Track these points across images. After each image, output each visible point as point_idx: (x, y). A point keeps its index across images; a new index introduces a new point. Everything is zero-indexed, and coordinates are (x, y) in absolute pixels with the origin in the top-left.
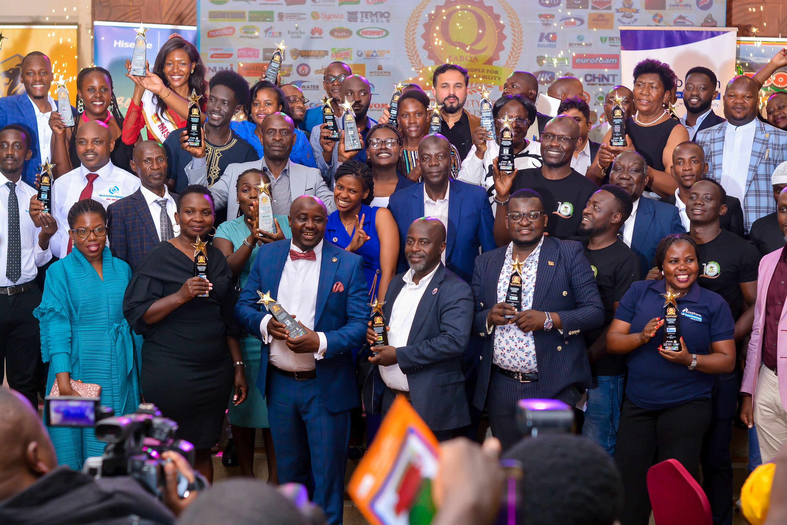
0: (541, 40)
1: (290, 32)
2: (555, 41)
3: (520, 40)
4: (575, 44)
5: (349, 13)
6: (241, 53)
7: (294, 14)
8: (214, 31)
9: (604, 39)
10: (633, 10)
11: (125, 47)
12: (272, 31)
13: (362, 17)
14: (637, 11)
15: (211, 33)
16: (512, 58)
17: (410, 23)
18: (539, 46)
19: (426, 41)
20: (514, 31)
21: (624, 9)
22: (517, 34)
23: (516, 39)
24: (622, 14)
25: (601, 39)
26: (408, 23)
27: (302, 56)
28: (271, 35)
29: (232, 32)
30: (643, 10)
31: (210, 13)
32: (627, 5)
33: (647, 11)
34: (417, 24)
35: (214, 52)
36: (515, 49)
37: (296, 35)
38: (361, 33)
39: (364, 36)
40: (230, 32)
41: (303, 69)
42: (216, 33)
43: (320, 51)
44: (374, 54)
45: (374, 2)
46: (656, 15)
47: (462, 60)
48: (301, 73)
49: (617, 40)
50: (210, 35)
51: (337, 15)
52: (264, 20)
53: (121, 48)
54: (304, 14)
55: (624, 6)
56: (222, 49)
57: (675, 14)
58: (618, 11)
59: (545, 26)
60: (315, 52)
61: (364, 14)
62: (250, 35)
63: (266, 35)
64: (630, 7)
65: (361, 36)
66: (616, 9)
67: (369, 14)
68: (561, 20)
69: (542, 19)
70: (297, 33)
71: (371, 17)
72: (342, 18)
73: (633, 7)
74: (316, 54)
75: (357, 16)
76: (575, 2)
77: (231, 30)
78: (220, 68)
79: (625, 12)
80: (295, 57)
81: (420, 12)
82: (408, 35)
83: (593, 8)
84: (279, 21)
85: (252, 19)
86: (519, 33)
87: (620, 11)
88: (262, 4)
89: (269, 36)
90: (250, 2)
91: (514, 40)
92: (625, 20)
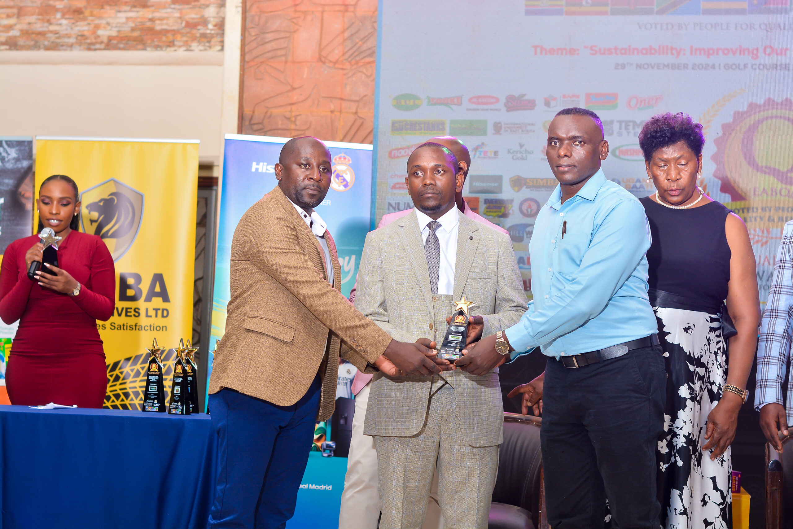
1: (511, 151)
7: (517, 124)
8: (397, 151)
11: (268, 172)
12: (484, 149)
13: (620, 128)
15: (393, 153)
19: (718, 164)
27: (527, 187)
28: (482, 155)
31: (394, 123)
35: (395, 182)
37: (519, 155)
38: (617, 152)
39: (622, 156)
41: (530, 206)
42: (399, 154)
44: (638, 185)
45: (638, 105)
47: (774, 194)
48: (525, 212)
50: (393, 156)
52: (472, 134)
53: (262, 173)
54: (533, 124)
60: (547, 181)
61: (623, 124)
63: (475, 155)
65: (618, 157)
67: (631, 124)
70: (521, 152)
71: (634, 128)
74: (549, 184)
75: (612, 127)
78: (405, 203)
80: (516, 188)
81: (709, 121)
84: (494, 134)
85: (453, 133)
88: (470, 110)
89: (478, 157)
90: (453, 106)
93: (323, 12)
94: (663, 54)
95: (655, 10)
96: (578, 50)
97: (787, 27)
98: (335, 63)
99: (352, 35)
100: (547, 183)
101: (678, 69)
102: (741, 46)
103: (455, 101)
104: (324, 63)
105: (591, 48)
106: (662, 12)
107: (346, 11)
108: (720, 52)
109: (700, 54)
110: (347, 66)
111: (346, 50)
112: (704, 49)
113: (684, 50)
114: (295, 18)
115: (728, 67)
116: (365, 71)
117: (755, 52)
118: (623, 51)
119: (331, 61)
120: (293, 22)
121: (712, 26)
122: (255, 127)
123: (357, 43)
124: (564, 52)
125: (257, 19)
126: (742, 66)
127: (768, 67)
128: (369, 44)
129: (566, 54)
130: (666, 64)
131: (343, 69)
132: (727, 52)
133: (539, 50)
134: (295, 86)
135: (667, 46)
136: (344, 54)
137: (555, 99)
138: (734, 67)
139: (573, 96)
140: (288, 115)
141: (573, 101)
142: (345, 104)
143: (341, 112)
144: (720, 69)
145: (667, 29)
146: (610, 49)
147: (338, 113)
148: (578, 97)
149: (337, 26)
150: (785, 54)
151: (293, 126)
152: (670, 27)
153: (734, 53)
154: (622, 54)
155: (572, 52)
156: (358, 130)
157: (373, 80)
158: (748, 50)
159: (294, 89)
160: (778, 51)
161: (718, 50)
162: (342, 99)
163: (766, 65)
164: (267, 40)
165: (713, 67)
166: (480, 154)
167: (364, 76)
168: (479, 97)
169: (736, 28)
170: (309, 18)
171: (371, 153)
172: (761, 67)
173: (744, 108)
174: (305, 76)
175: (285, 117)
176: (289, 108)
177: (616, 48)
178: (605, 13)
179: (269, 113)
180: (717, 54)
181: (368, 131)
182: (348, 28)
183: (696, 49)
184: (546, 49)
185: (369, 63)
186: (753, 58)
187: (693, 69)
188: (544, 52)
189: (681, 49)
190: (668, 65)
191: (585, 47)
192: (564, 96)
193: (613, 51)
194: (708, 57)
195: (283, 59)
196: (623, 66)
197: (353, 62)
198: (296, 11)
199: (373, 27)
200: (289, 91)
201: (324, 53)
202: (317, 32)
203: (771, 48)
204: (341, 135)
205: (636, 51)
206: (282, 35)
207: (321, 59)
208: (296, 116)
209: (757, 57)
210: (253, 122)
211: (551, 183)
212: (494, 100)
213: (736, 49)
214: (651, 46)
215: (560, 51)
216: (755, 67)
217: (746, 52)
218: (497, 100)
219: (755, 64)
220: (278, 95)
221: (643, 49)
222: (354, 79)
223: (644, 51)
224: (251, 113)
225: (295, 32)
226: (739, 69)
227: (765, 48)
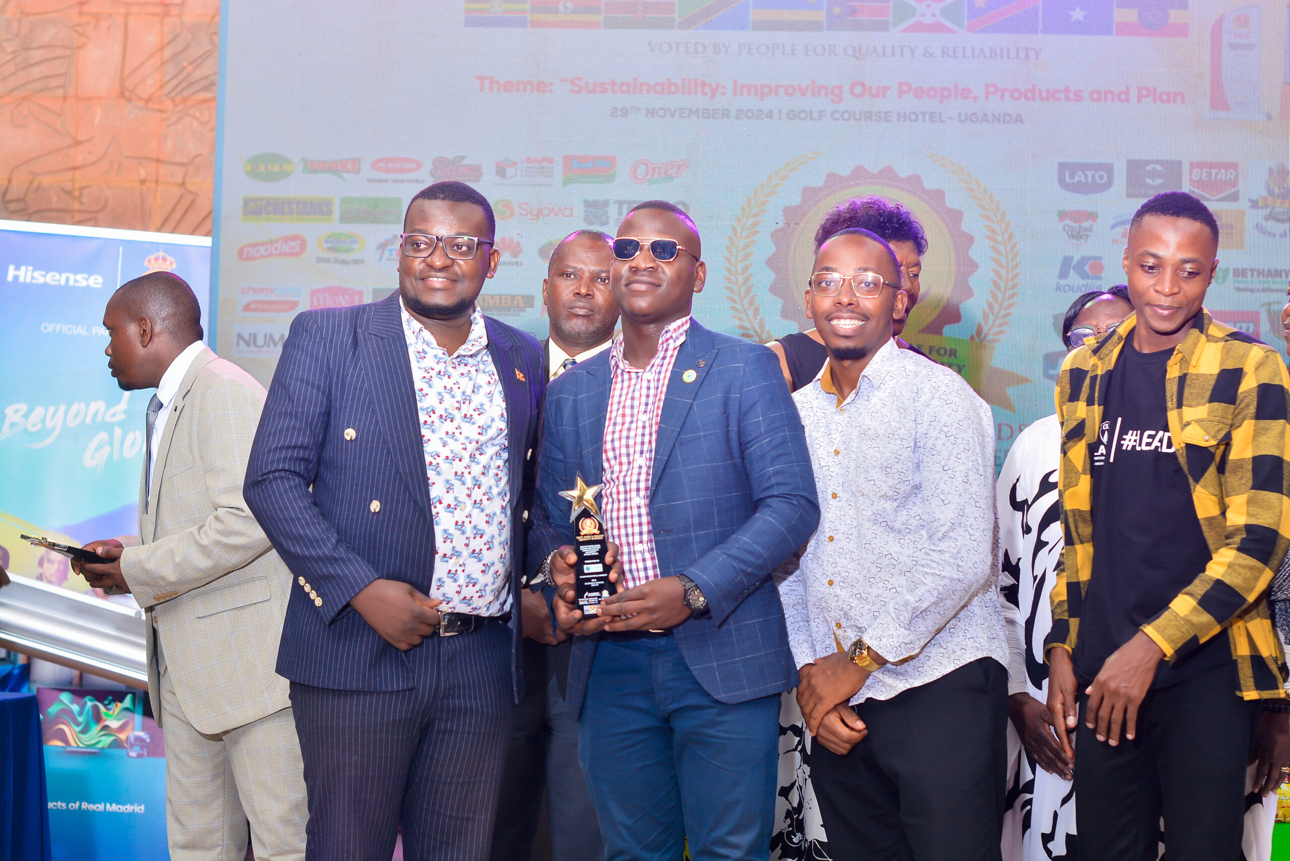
0: (1063, 274)
2: (1100, 278)
3: (1011, 275)
5: (587, 203)
6: (318, 300)
8: (254, 245)
11: (34, 281)
13: (620, 214)
15: (245, 251)
16: (991, 318)
17: (739, 230)
18: (1058, 288)
19: (777, 274)
20: (998, 252)
21: (1270, 199)
22: (1003, 260)
23: (1003, 272)
24: (1267, 212)
26: (734, 229)
29: (298, 249)
31: (246, 202)
32: (1276, 191)
34: (755, 233)
35: (251, 297)
36: (1000, 296)
40: (293, 248)
42: (258, 251)
43: (513, 297)
45: (649, 176)
49: (1253, 276)
50: (245, 256)
51: (557, 210)
52: (377, 220)
53: (25, 284)
55: (1270, 192)
56: (272, 291)
58: (1255, 204)
59: (1075, 241)
60: (501, 299)
61: (625, 207)
62: (341, 256)
63: (382, 255)
64: (1285, 195)
66: (1250, 201)
68: (1113, 227)
69: (1067, 222)
72: (571, 215)
74: (503, 305)
75: (606, 212)
76: (1149, 181)
77: (295, 244)
78: (265, 335)
79: (1273, 208)
81: (763, 203)
82: (733, 260)
85: (346, 218)
86: (1010, 257)
87: (1260, 204)
88: (374, 181)
89: (388, 259)
90: (345, 175)
91: (998, 274)
92: (1271, 226)
93: (127, 15)
94: (690, 93)
95: (677, 21)
96: (551, 84)
97: (888, 52)
98: (148, 101)
99: (176, 55)
100: (500, 303)
101: (714, 118)
102: (814, 82)
103: (349, 166)
104: (129, 100)
105: (572, 82)
106: (688, 24)
107: (167, 14)
108: (781, 91)
109: (749, 94)
110: (168, 106)
111: (167, 78)
112: (755, 86)
113: (724, 87)
114: (79, 25)
115: (793, 115)
116: (197, 114)
117: (837, 91)
118: (624, 88)
119: (140, 98)
120: (77, 32)
121: (768, 50)
122: (13, 206)
123: (183, 69)
124: (528, 87)
125: (15, 25)
126: (815, 115)
127: (858, 117)
128: (204, 70)
129: (532, 91)
130: (694, 109)
131: (161, 111)
132: (791, 90)
133: (487, 83)
134: (80, 138)
135: (696, 80)
136: (162, 87)
137: (513, 164)
138: (803, 115)
139: (544, 160)
140: (68, 186)
141: (543, 168)
142: (163, 170)
143: (157, 182)
144: (780, 118)
145: (696, 52)
146: (602, 84)
147: (153, 185)
148: (551, 161)
149: (151, 39)
150: (884, 96)
151: (76, 206)
152: (700, 48)
153: (803, 94)
154: (623, 92)
155: (542, 87)
156: (185, 213)
157: (213, 129)
158: (826, 88)
159: (78, 143)
160: (874, 92)
161: (778, 87)
162: (158, 161)
163: (854, 112)
164: (32, 61)
165: (770, 115)
166: (391, 255)
167: (195, 124)
168: (388, 160)
169: (806, 54)
170: (104, 25)
171: (209, 251)
172: (846, 116)
173: (820, 183)
174: (97, 122)
175: (63, 189)
176: (69, 175)
177: (613, 83)
178: (595, 25)
179: (35, 184)
180: (777, 95)
181: (204, 214)
182: (169, 43)
183: (743, 86)
184: (498, 83)
185: (205, 101)
186: (833, 101)
187: (737, 117)
188: (495, 87)
189: (718, 85)
190: (697, 111)
191: (563, 80)
192: (529, 160)
193: (609, 87)
194: (762, 99)
195: (60, 92)
196: (625, 112)
197: (178, 99)
198: (81, 13)
199: (212, 42)
200: (69, 146)
201: (129, 84)
202: (117, 48)
203: (863, 85)
204: (157, 220)
205: (645, 88)
206: (58, 52)
207: (124, 94)
208: (81, 189)
209: (841, 100)
210: (10, 196)
211: (506, 303)
212: (413, 166)
213: (807, 87)
214: (669, 80)
215: (522, 86)
216: (837, 116)
217: (823, 91)
218: (419, 166)
219: (836, 112)
220: (50, 153)
221: (657, 84)
222: (179, 127)
223: (659, 88)
224: (6, 183)
225: (80, 48)
226: (812, 119)
227: (853, 86)
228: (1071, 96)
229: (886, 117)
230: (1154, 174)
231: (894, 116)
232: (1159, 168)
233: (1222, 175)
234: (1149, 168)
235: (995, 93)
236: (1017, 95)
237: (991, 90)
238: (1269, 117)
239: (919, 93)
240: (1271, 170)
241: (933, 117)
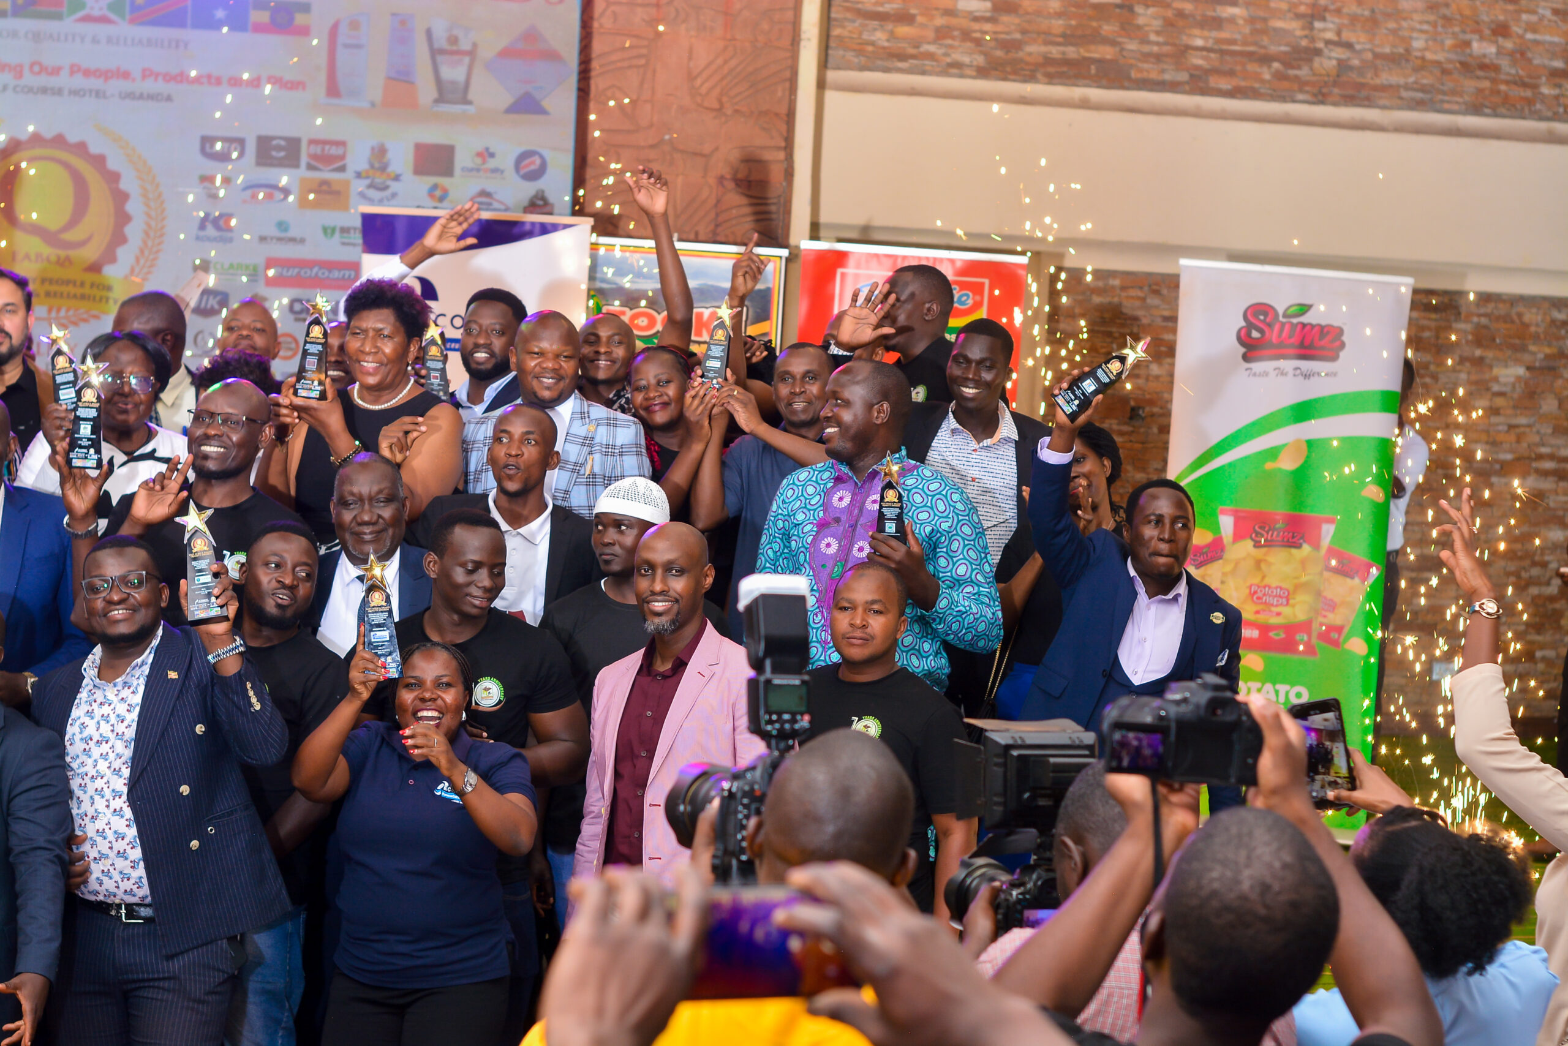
0: (203, 226)
2: (231, 231)
3: (159, 226)
4: (272, 238)
9: (329, 231)
10: (389, 175)
14: (397, 178)
16: (142, 261)
18: (198, 238)
20: (149, 206)
21: (371, 173)
22: (153, 213)
23: (153, 223)
24: (367, 182)
25: (325, 230)
30: (408, 175)
32: (377, 165)
33: (418, 178)
36: (150, 243)
46: (435, 187)
47: (39, 259)
49: (354, 233)
55: (372, 166)
57: (473, 186)
58: (359, 175)
59: (212, 200)
64: (383, 168)
66: (356, 172)
68: (244, 189)
69: (207, 184)
73: (390, 169)
76: (274, 153)
79: (373, 179)
83: (310, 167)
86: (159, 211)
87: (364, 175)
91: (149, 225)
92: (372, 193)
97: (62, 37)
117: (18, 69)
127: (35, 90)
150: (58, 75)
158: (9, 66)
160: (50, 70)
163: (33, 88)
172: (26, 90)
186: (16, 77)
203: (40, 64)
209: (21, 76)
216: (18, 89)
217: (6, 68)
219: (18, 86)
227: (32, 65)
228: (213, 81)
229: (59, 92)
230: (279, 148)
231: (66, 92)
232: (283, 143)
233: (334, 151)
234: (275, 142)
235: (150, 75)
236: (169, 78)
237: (147, 73)
238: (373, 105)
239: (87, 73)
240: (373, 149)
241: (99, 94)
